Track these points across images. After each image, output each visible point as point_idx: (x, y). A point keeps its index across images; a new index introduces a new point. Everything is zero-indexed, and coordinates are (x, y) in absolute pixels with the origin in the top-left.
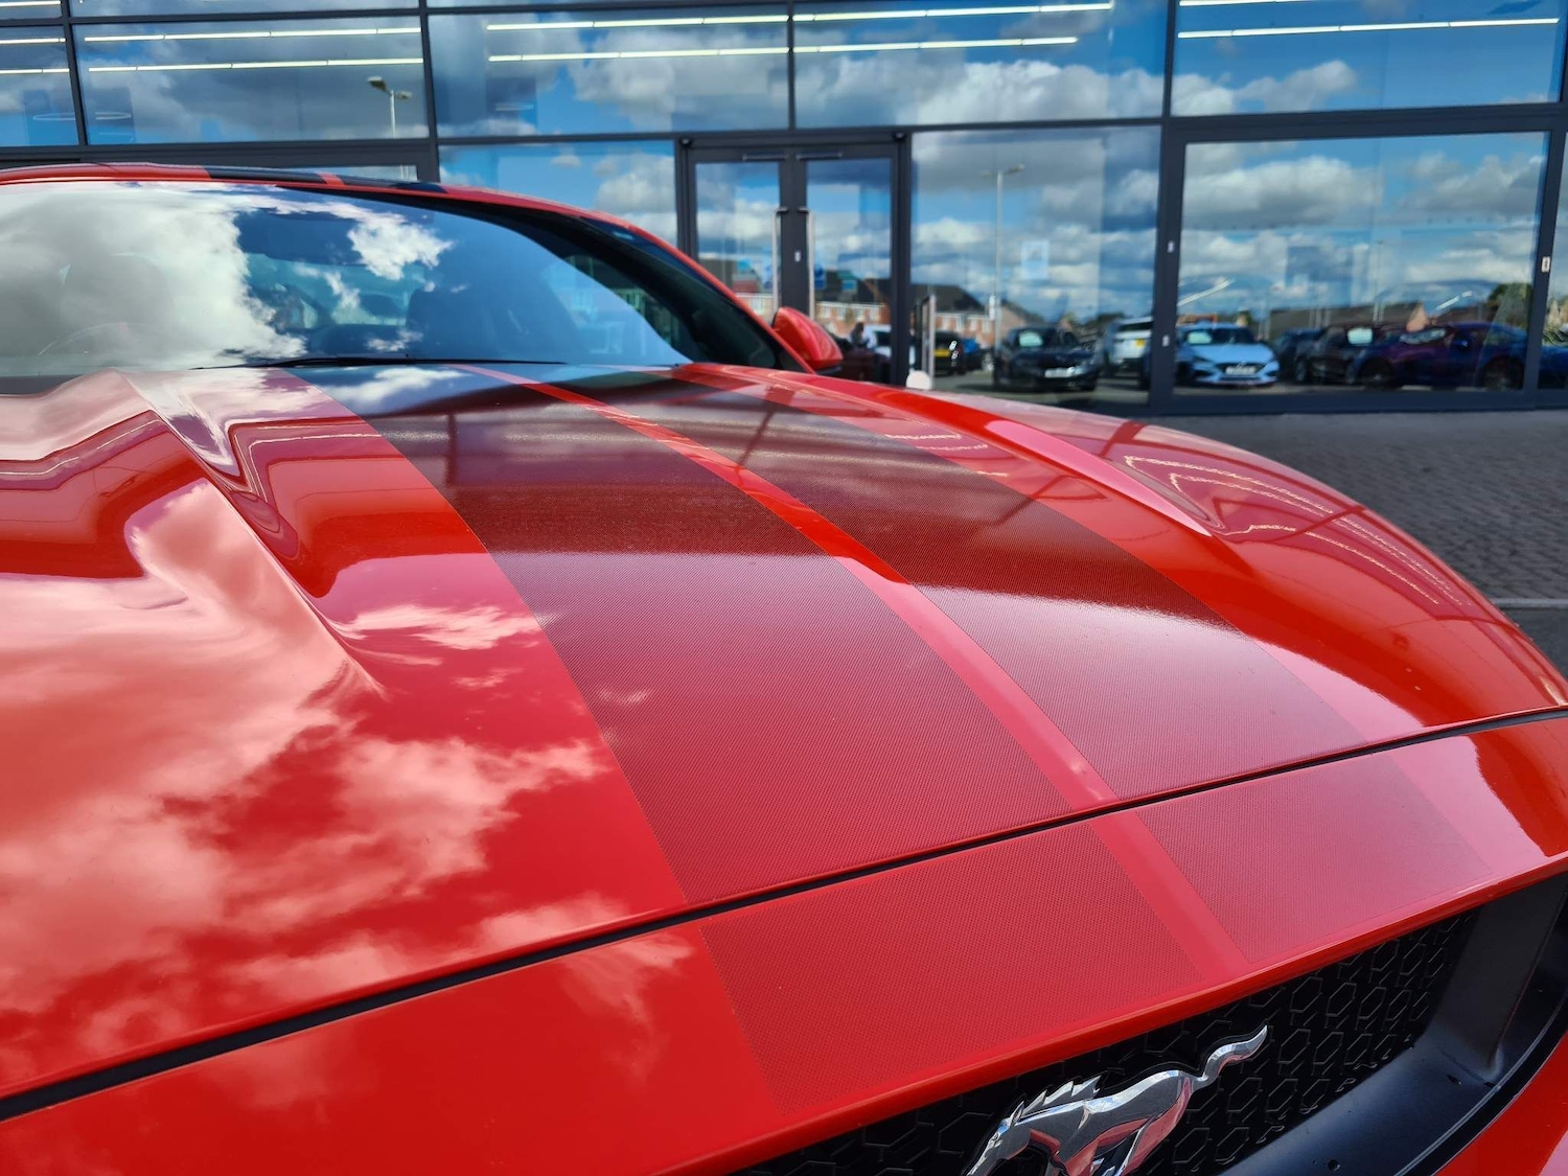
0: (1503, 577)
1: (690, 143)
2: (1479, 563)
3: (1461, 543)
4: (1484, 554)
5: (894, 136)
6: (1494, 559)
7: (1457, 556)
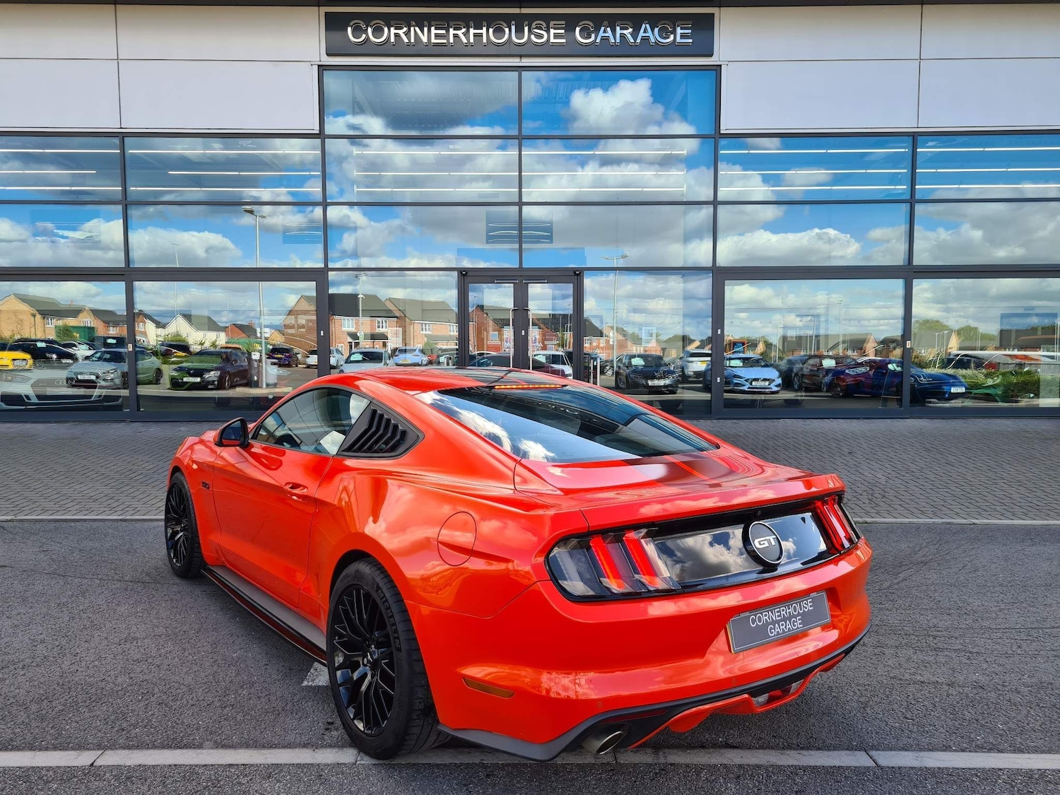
0: (876, 508)
1: (467, 273)
2: (867, 501)
3: (861, 492)
4: (870, 497)
5: (575, 273)
6: (874, 500)
7: (857, 498)
